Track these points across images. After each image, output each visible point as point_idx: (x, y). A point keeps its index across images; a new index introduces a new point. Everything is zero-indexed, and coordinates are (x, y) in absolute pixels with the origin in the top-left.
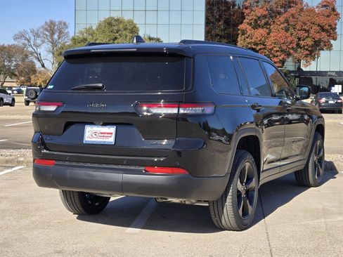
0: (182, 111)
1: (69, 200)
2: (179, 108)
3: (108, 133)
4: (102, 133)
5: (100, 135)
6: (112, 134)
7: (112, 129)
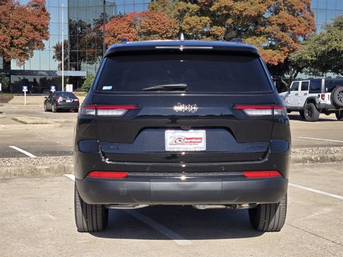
0: (276, 113)
1: (89, 216)
2: (273, 109)
3: (196, 139)
4: (187, 139)
5: (186, 140)
6: (201, 139)
7: (202, 134)
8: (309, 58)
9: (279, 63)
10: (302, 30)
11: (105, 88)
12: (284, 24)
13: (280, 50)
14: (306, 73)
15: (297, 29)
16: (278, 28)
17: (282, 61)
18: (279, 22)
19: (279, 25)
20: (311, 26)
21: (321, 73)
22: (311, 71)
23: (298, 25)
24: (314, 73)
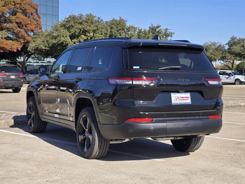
5: (181, 98)
6: (188, 97)
7: (188, 95)
8: (43, 48)
9: (18, 50)
10: (33, 27)
11: (134, 67)
12: (21, 23)
13: (17, 41)
14: (33, 58)
15: (29, 27)
16: (16, 25)
17: (20, 49)
18: (18, 20)
19: (17, 23)
20: (38, 25)
21: (43, 59)
22: (35, 57)
23: (30, 24)
24: (38, 58)
